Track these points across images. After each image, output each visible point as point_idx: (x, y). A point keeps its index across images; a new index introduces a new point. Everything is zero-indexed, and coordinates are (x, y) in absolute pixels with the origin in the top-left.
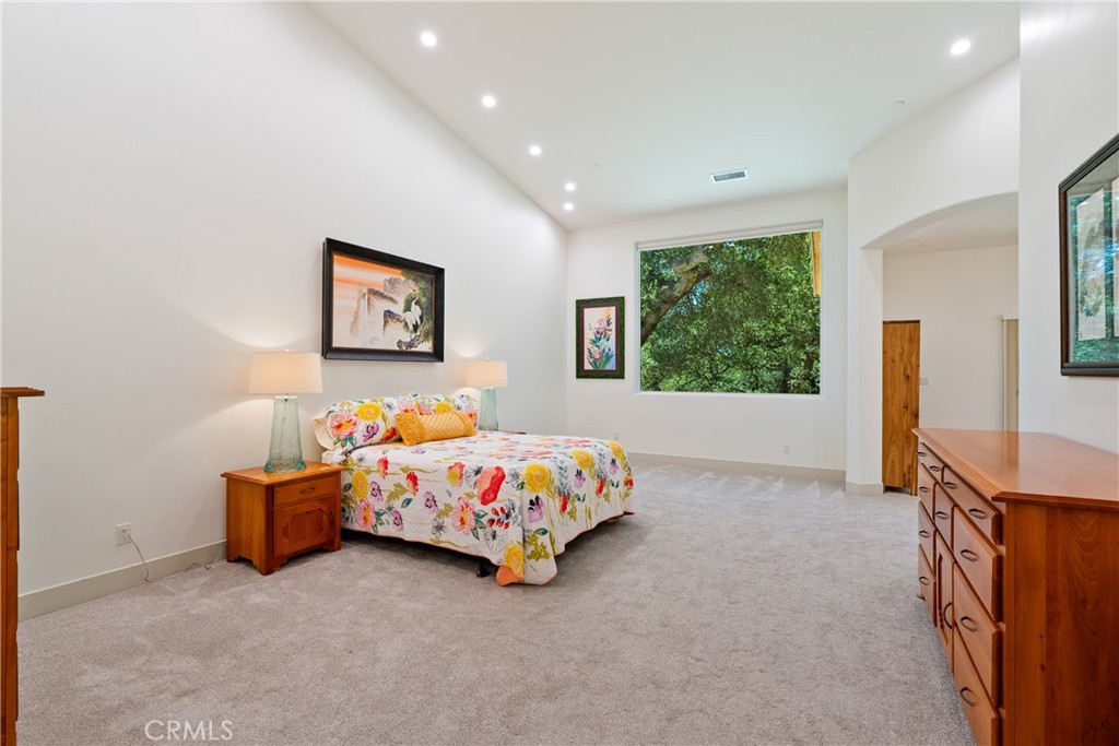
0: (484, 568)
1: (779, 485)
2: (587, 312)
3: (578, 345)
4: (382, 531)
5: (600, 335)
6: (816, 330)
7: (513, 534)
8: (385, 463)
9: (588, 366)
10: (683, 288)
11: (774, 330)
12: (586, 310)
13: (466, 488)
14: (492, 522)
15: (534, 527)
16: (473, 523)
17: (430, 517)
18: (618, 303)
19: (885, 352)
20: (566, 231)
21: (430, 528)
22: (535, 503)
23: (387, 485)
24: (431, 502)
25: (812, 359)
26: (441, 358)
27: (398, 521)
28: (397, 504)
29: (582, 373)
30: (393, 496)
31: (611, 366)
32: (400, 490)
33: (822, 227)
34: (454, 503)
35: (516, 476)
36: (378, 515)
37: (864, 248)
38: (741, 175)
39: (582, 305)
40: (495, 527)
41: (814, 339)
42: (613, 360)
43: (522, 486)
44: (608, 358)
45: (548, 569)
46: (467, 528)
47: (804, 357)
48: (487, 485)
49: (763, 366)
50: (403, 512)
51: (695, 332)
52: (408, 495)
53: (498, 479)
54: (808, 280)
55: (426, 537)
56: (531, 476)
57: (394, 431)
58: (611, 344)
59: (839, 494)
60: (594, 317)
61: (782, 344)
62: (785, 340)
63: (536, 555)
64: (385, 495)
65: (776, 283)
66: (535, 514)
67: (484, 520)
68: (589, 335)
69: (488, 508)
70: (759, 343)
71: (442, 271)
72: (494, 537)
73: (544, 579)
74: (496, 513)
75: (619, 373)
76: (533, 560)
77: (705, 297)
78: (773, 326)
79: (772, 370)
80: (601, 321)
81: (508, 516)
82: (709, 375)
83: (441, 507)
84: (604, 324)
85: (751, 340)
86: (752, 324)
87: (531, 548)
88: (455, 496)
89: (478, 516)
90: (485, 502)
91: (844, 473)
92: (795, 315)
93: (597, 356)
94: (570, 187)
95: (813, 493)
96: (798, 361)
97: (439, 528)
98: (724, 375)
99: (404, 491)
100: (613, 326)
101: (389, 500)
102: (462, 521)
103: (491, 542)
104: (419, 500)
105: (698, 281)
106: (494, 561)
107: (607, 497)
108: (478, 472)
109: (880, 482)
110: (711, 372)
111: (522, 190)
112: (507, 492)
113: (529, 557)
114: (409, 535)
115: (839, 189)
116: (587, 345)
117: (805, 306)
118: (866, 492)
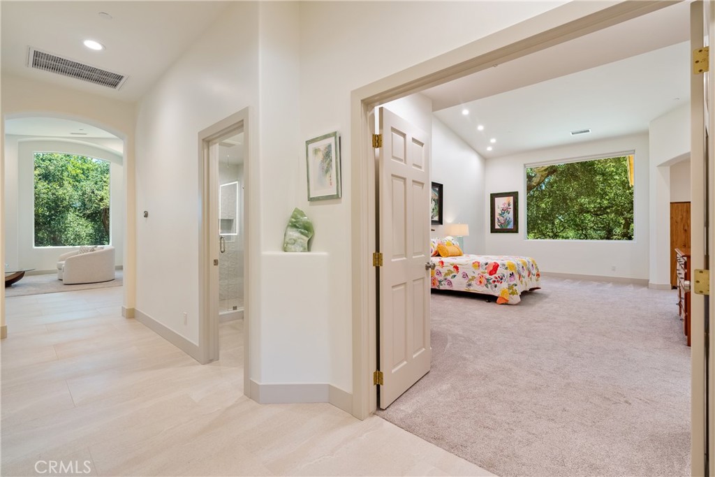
0: (491, 299)
1: (610, 285)
2: (497, 200)
3: (491, 216)
4: (442, 288)
5: (504, 211)
6: (632, 203)
7: (504, 285)
8: (442, 263)
9: (497, 227)
10: (538, 181)
11: (600, 203)
12: (496, 199)
13: (481, 270)
14: (494, 281)
15: (512, 283)
16: (486, 283)
17: (465, 281)
18: (515, 195)
19: (671, 218)
20: (485, 159)
21: (465, 285)
22: (512, 275)
23: (444, 271)
24: (465, 276)
25: (629, 222)
26: (442, 223)
27: (450, 283)
28: (449, 277)
29: (493, 230)
30: (446, 274)
31: (511, 226)
32: (450, 272)
33: (634, 153)
34: (476, 275)
35: (504, 265)
36: (440, 282)
37: (658, 166)
38: (588, 131)
39: (493, 196)
40: (496, 283)
41: (630, 210)
42: (512, 223)
43: (506, 268)
44: (509, 223)
45: (517, 299)
46: (483, 284)
47: (623, 222)
48: (491, 268)
49: (591, 228)
50: (452, 280)
51: (544, 207)
52: (454, 274)
53: (496, 267)
54: (626, 171)
55: (464, 288)
56: (509, 266)
57: (436, 252)
58: (511, 215)
59: (645, 289)
60: (500, 203)
61: (607, 213)
62: (609, 211)
63: (513, 293)
64: (443, 274)
65: (603, 174)
66: (512, 279)
67: (491, 281)
68: (498, 211)
69: (493, 277)
70: (588, 212)
71: (442, 185)
72: (496, 286)
73: (516, 302)
74: (496, 278)
75: (515, 230)
76: (511, 296)
77: (551, 185)
78: (599, 201)
79: (597, 230)
80: (504, 204)
81: (501, 279)
82: (551, 234)
83: (470, 277)
84: (507, 205)
85: (583, 210)
86: (583, 200)
87: (511, 291)
88: (477, 273)
89: (488, 280)
90: (491, 273)
91: (648, 280)
92: (615, 194)
93: (503, 222)
94: (493, 141)
95: (630, 290)
96: (619, 224)
97: (470, 285)
98: (560, 234)
99: (452, 272)
100: (512, 206)
101: (445, 276)
102: (480, 282)
103: (494, 289)
104: (459, 276)
105: (548, 176)
106: (496, 295)
107: (531, 278)
108: (486, 264)
109: (669, 283)
110: (552, 232)
111: (467, 143)
112: (500, 271)
113: (510, 294)
114: (455, 288)
115: (644, 134)
116: (497, 216)
117: (623, 188)
118: (660, 288)
